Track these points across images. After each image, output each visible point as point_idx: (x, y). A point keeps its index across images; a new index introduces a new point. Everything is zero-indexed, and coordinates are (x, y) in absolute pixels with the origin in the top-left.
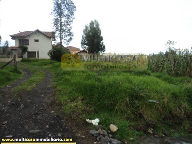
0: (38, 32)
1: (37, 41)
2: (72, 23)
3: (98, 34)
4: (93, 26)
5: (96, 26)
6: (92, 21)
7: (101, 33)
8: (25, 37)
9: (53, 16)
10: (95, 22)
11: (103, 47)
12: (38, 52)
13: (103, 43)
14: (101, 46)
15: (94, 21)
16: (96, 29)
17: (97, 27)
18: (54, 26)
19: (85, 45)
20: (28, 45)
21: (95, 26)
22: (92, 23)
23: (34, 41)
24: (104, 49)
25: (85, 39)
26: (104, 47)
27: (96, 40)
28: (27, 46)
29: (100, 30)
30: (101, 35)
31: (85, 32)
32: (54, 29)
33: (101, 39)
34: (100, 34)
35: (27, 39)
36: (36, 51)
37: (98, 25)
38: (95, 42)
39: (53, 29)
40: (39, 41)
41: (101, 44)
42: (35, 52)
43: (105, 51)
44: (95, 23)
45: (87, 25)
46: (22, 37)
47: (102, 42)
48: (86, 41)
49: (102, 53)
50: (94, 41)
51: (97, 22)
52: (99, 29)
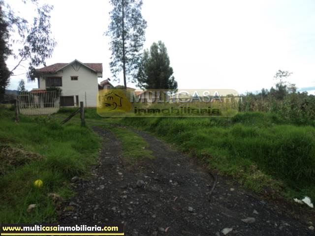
0: (76, 64)
1: (75, 78)
2: (141, 47)
3: (164, 64)
4: (157, 51)
5: (161, 50)
6: (154, 44)
8: (56, 73)
9: (110, 37)
10: (160, 44)
11: (173, 84)
12: (77, 97)
14: (171, 83)
15: (157, 43)
16: (161, 55)
17: (163, 53)
18: (113, 54)
19: (144, 82)
20: (61, 85)
21: (159, 51)
22: (154, 47)
23: (70, 78)
24: (175, 88)
25: (144, 73)
26: (176, 85)
27: (162, 74)
28: (61, 87)
29: (167, 57)
30: (171, 66)
31: (144, 62)
32: (113, 58)
33: (170, 72)
34: (169, 64)
35: (59, 75)
36: (74, 95)
37: (164, 50)
38: (161, 78)
39: (111, 58)
40: (79, 78)
41: (170, 80)
42: (72, 97)
44: (159, 47)
45: (146, 51)
46: (50, 73)
47: (171, 76)
48: (147, 75)
50: (158, 75)
51: (163, 45)
52: (166, 55)
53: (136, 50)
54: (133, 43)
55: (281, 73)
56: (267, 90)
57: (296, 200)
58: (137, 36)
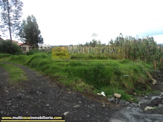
2: (20, 18)
3: (36, 28)
4: (31, 20)
5: (33, 20)
6: (29, 16)
7: (38, 27)
10: (32, 17)
11: (41, 39)
13: (41, 36)
15: (31, 16)
16: (33, 23)
18: (2, 20)
19: (24, 38)
21: (32, 21)
22: (29, 18)
24: (42, 41)
25: (23, 32)
27: (34, 34)
29: (37, 24)
30: (39, 29)
31: (23, 26)
32: (2, 23)
33: (39, 32)
37: (35, 20)
38: (33, 35)
41: (39, 37)
43: (43, 43)
44: (32, 18)
45: (24, 20)
47: (40, 35)
48: (25, 34)
49: (41, 45)
51: (34, 17)
52: (36, 23)
53: (17, 19)
54: (15, 15)
55: (94, 35)
56: (88, 43)
57: (98, 94)
58: (17, 11)
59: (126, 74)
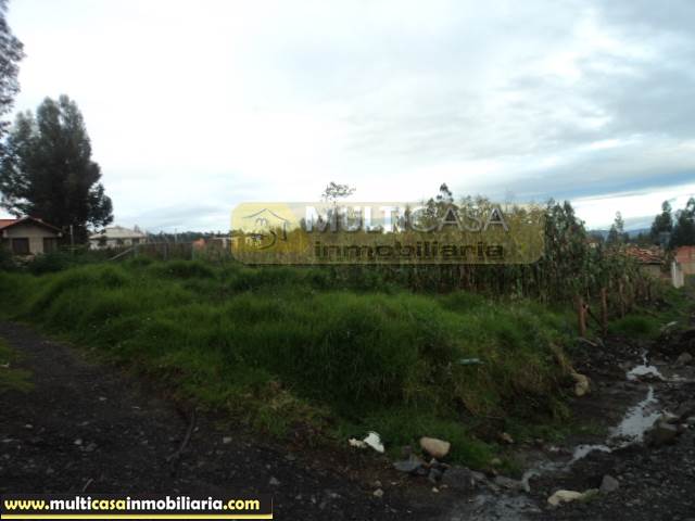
2: (7, 106)
3: (78, 154)
4: (57, 121)
5: (67, 119)
6: (48, 101)
10: (64, 105)
11: (101, 204)
13: (101, 189)
14: (96, 201)
15: (56, 98)
16: (66, 132)
17: (72, 126)
19: (19, 197)
21: (62, 122)
22: (48, 110)
24: (107, 214)
25: (19, 173)
26: (108, 205)
27: (71, 179)
29: (85, 137)
31: (19, 145)
33: (94, 173)
34: (87, 154)
37: (75, 118)
38: (67, 187)
41: (93, 194)
43: (111, 219)
44: (62, 110)
47: (96, 185)
49: (101, 228)
51: (74, 108)
52: (82, 133)
55: (335, 190)
57: (353, 442)
59: (467, 354)
